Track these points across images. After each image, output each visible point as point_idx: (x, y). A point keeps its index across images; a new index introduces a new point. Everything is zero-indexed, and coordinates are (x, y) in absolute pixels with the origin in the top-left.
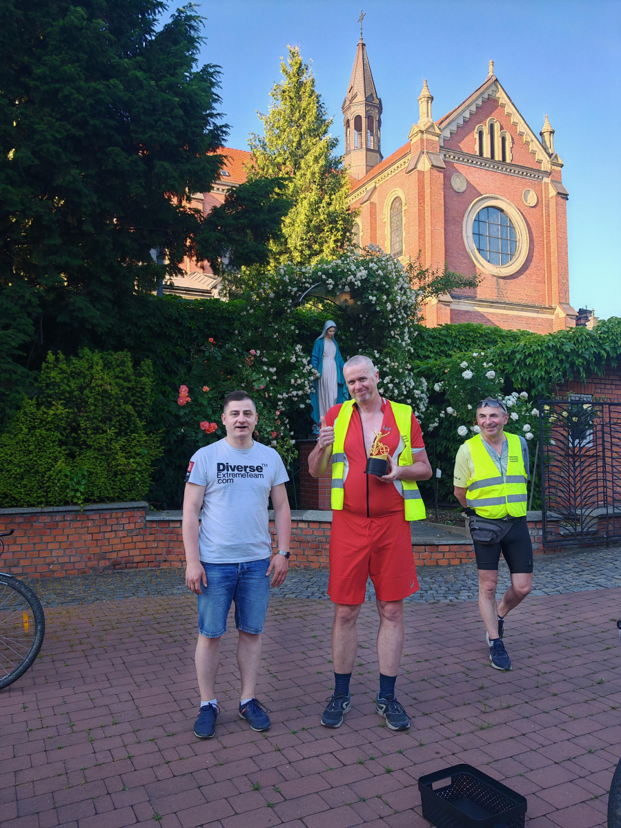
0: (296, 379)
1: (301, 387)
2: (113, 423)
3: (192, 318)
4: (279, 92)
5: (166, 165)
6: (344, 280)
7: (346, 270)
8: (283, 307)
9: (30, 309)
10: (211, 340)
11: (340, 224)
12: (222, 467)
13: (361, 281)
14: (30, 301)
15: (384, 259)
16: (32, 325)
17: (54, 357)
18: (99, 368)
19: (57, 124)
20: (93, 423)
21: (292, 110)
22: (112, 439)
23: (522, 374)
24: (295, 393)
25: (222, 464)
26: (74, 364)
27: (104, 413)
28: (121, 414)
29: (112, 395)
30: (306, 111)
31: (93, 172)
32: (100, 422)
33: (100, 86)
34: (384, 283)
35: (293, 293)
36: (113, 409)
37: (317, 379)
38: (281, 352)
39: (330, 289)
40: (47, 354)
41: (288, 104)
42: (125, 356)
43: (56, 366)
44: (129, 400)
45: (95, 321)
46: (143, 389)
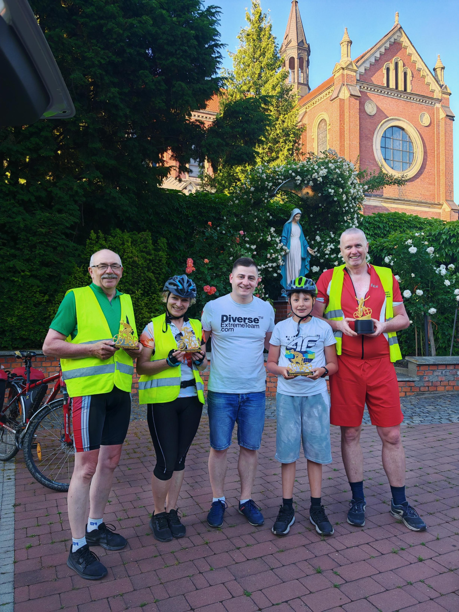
0: (271, 254)
1: (275, 260)
2: (140, 286)
3: (188, 208)
4: (244, 35)
5: (183, 84)
6: (309, 177)
7: (310, 169)
8: (262, 198)
9: (77, 198)
10: (210, 223)
11: (292, 136)
12: (225, 319)
13: (323, 177)
14: (77, 192)
15: (339, 161)
16: (79, 210)
17: (95, 235)
18: (130, 244)
19: (102, 52)
20: (125, 286)
21: (254, 50)
22: (138, 298)
23: (446, 250)
24: (270, 265)
25: (226, 316)
26: (110, 241)
27: (133, 278)
28: (145, 279)
29: (139, 265)
30: (266, 50)
31: (126, 90)
32: (130, 285)
33: (134, 21)
34: (340, 179)
35: (269, 187)
36: (140, 276)
37: (286, 254)
38: (260, 233)
39: (298, 184)
40: (90, 233)
41: (251, 44)
42: (147, 235)
43: (97, 242)
44: (151, 269)
45: (125, 208)
46: (160, 261)
